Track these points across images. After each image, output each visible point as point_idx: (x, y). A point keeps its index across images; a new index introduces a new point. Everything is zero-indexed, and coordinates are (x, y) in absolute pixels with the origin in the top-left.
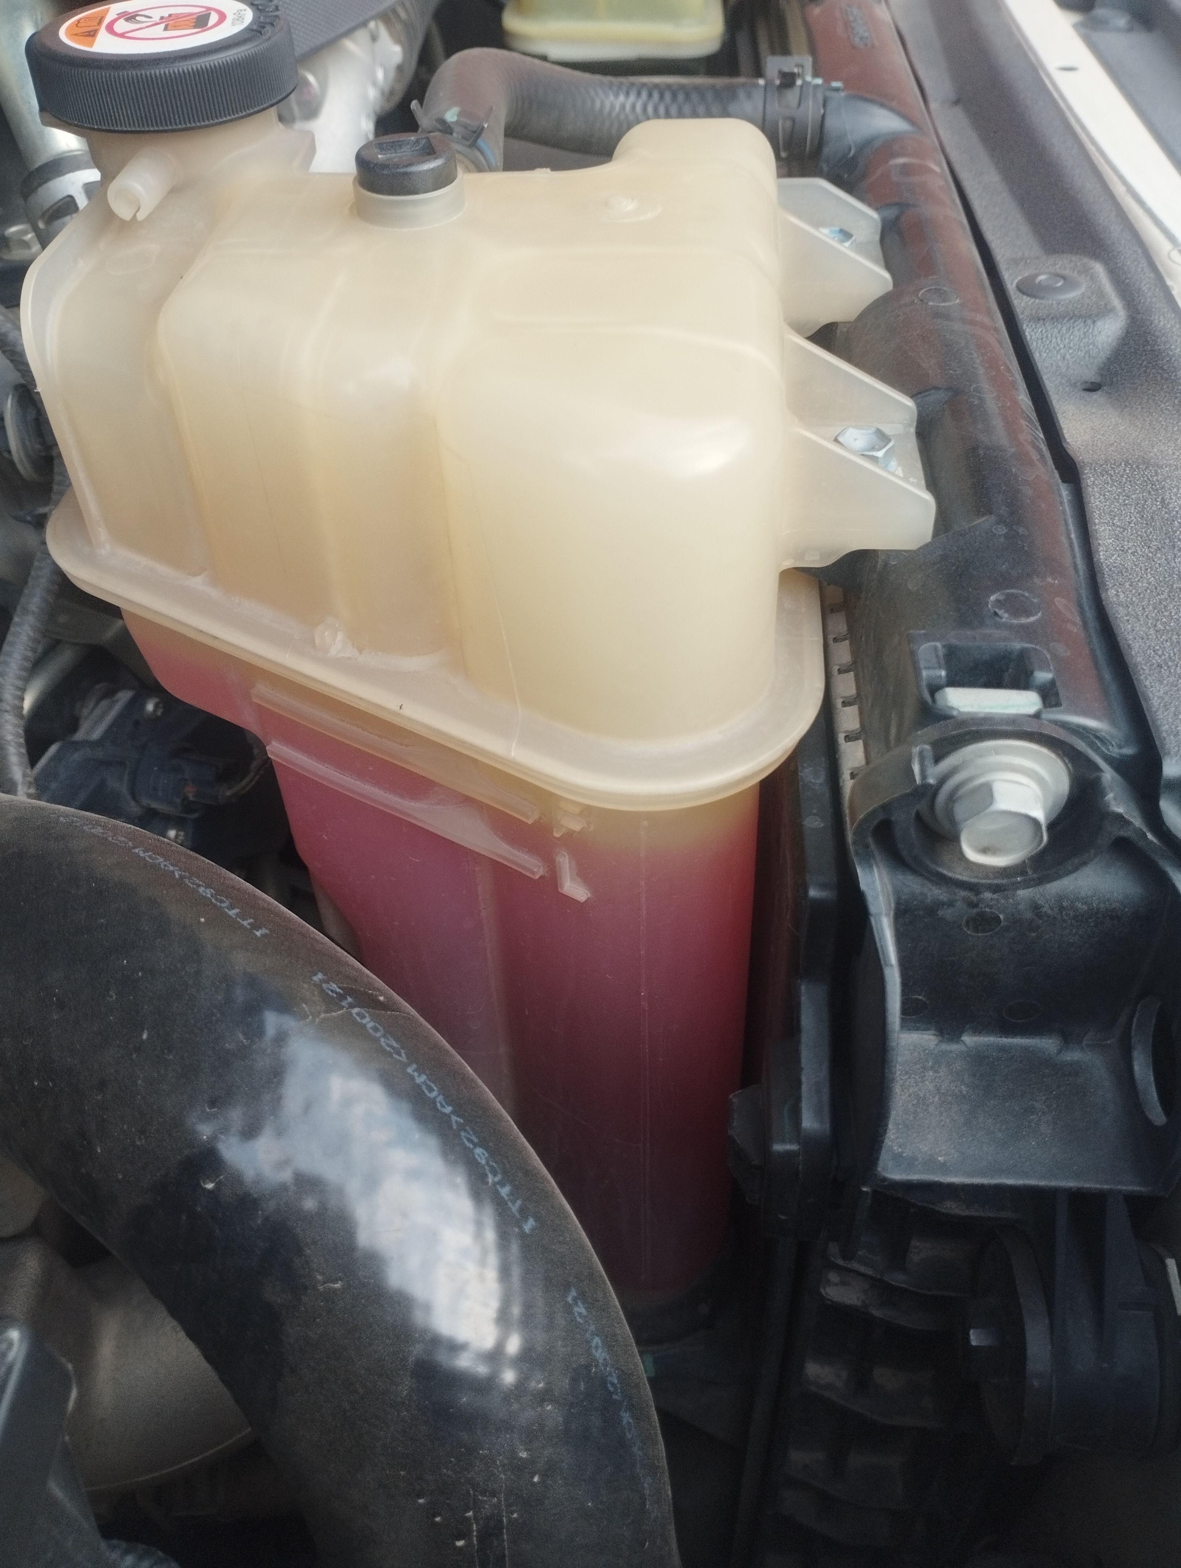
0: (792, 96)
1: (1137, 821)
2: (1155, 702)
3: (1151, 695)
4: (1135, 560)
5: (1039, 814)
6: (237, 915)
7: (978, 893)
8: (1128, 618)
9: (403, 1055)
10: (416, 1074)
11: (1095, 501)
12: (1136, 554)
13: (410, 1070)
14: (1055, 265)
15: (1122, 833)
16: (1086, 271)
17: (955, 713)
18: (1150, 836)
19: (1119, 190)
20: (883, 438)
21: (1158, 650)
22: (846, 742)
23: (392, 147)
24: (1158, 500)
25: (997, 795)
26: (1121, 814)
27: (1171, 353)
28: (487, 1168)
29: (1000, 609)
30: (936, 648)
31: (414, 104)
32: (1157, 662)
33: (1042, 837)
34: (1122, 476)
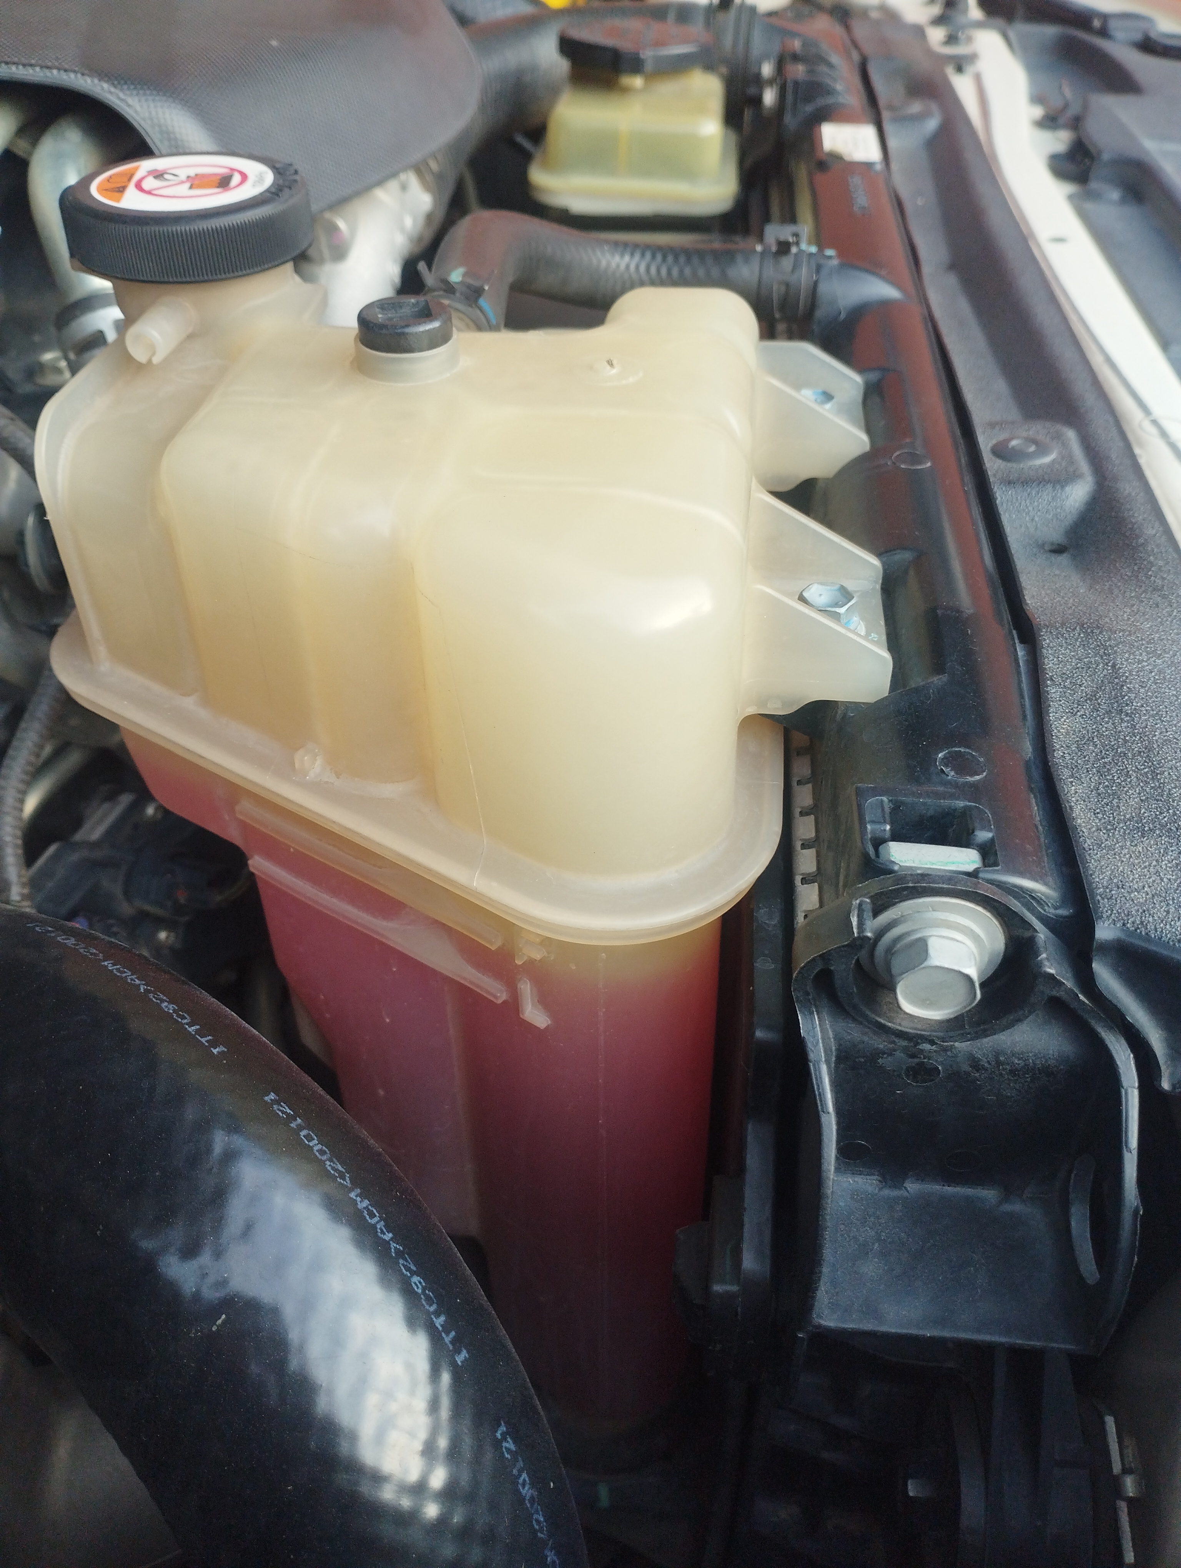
0: (787, 263)
1: (1069, 983)
2: (1092, 864)
3: (1088, 857)
4: (1083, 723)
5: (973, 972)
6: (197, 1031)
7: (917, 1044)
8: (1072, 780)
9: (348, 1179)
10: (359, 1199)
11: (1051, 664)
12: (1084, 717)
13: (352, 1195)
14: (1029, 430)
15: (1054, 993)
16: (1058, 436)
17: (896, 868)
18: (1081, 997)
19: (1097, 360)
20: (846, 595)
21: (1098, 813)
22: (802, 884)
23: (393, 308)
24: (1110, 664)
25: (932, 951)
26: (1053, 975)
27: (1133, 521)
28: (422, 1296)
29: (947, 766)
30: (882, 801)
31: (422, 266)
32: (1097, 826)
33: (975, 993)
34: (1077, 640)
